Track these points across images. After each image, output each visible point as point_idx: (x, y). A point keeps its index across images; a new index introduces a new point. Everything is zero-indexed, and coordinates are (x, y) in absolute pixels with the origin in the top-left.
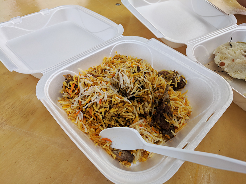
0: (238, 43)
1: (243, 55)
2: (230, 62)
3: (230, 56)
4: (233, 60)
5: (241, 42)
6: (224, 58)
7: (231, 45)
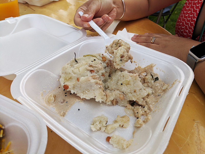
0: (85, 57)
1: (88, 70)
2: (75, 83)
3: (74, 75)
4: (78, 80)
5: (88, 55)
6: (68, 79)
7: (76, 61)
